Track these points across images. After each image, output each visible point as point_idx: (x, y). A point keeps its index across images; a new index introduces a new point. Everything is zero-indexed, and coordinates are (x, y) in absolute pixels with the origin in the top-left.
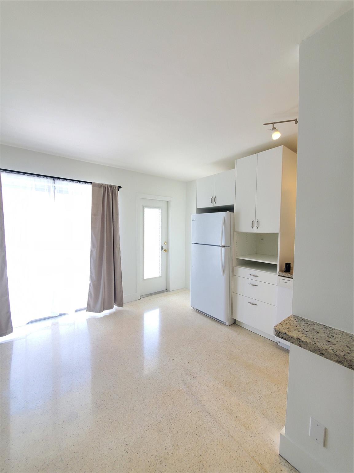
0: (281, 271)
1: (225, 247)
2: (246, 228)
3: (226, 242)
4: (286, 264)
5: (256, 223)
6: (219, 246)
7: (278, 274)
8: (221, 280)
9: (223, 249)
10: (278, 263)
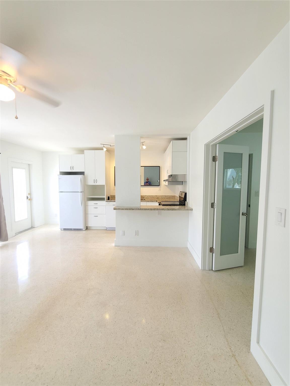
0: (106, 200)
1: (82, 192)
2: (91, 183)
3: (82, 189)
4: (108, 197)
5: (95, 181)
6: (79, 192)
7: (105, 201)
8: (81, 209)
9: (81, 193)
10: (105, 197)
